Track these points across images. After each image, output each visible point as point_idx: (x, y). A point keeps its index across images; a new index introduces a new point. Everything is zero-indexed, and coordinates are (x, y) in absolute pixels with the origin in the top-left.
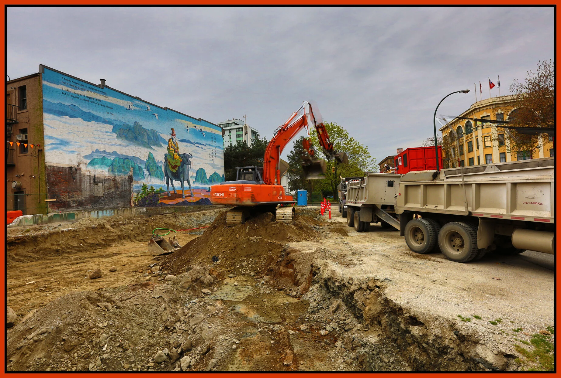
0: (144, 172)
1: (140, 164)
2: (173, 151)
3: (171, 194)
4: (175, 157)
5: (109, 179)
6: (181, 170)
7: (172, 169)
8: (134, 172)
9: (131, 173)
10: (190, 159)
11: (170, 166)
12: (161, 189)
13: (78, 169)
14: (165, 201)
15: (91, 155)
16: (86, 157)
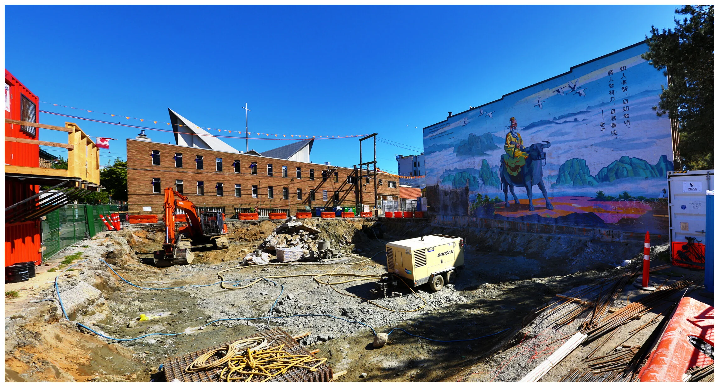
0: (478, 182)
1: (475, 173)
2: (513, 148)
3: (511, 205)
4: (516, 155)
5: (453, 192)
6: (526, 170)
7: (512, 172)
8: (469, 183)
9: (467, 185)
10: (545, 150)
11: (508, 169)
12: (496, 199)
13: (438, 186)
14: (502, 212)
15: (443, 175)
16: (441, 177)
